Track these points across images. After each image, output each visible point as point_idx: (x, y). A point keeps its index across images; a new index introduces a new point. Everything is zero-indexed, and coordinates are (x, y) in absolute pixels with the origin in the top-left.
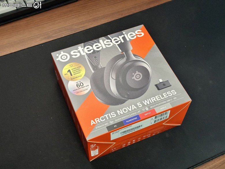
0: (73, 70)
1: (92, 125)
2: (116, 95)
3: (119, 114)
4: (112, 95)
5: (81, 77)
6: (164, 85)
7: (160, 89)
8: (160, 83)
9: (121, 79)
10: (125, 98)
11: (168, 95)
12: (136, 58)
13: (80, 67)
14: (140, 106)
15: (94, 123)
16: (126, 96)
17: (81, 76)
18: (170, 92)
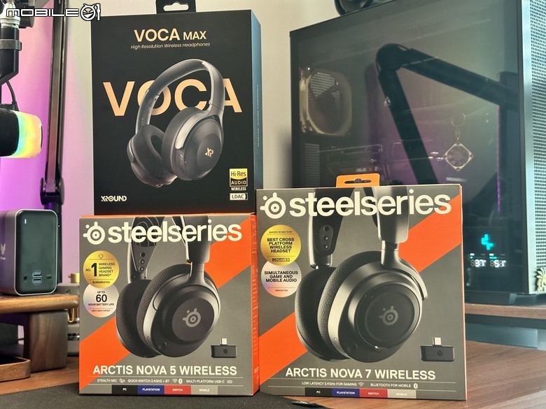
0: (101, 266)
1: (94, 373)
2: (146, 337)
3: (138, 373)
4: (141, 336)
5: (109, 285)
6: (226, 351)
7: (216, 355)
8: (222, 345)
9: (165, 313)
10: (157, 349)
11: (222, 371)
12: (206, 282)
13: (114, 264)
14: (173, 372)
15: (98, 371)
16: (160, 347)
17: (109, 282)
18: (228, 368)
